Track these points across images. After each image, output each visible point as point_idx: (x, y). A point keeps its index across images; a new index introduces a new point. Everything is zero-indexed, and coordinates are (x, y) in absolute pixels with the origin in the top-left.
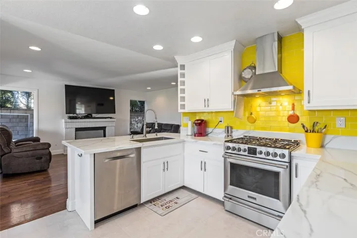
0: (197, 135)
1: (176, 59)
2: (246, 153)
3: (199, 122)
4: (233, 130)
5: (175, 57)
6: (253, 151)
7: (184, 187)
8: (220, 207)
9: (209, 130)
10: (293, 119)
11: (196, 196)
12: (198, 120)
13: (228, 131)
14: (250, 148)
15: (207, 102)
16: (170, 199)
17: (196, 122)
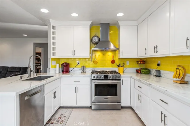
0: (65, 72)
1: (50, 21)
2: (104, 78)
3: (66, 64)
4: (86, 68)
5: (50, 19)
6: (107, 76)
7: (60, 107)
8: (88, 110)
9: (71, 69)
10: (113, 62)
11: (72, 109)
12: (65, 63)
13: (83, 69)
14: (105, 75)
15: (73, 52)
16: (59, 116)
17: (65, 64)
